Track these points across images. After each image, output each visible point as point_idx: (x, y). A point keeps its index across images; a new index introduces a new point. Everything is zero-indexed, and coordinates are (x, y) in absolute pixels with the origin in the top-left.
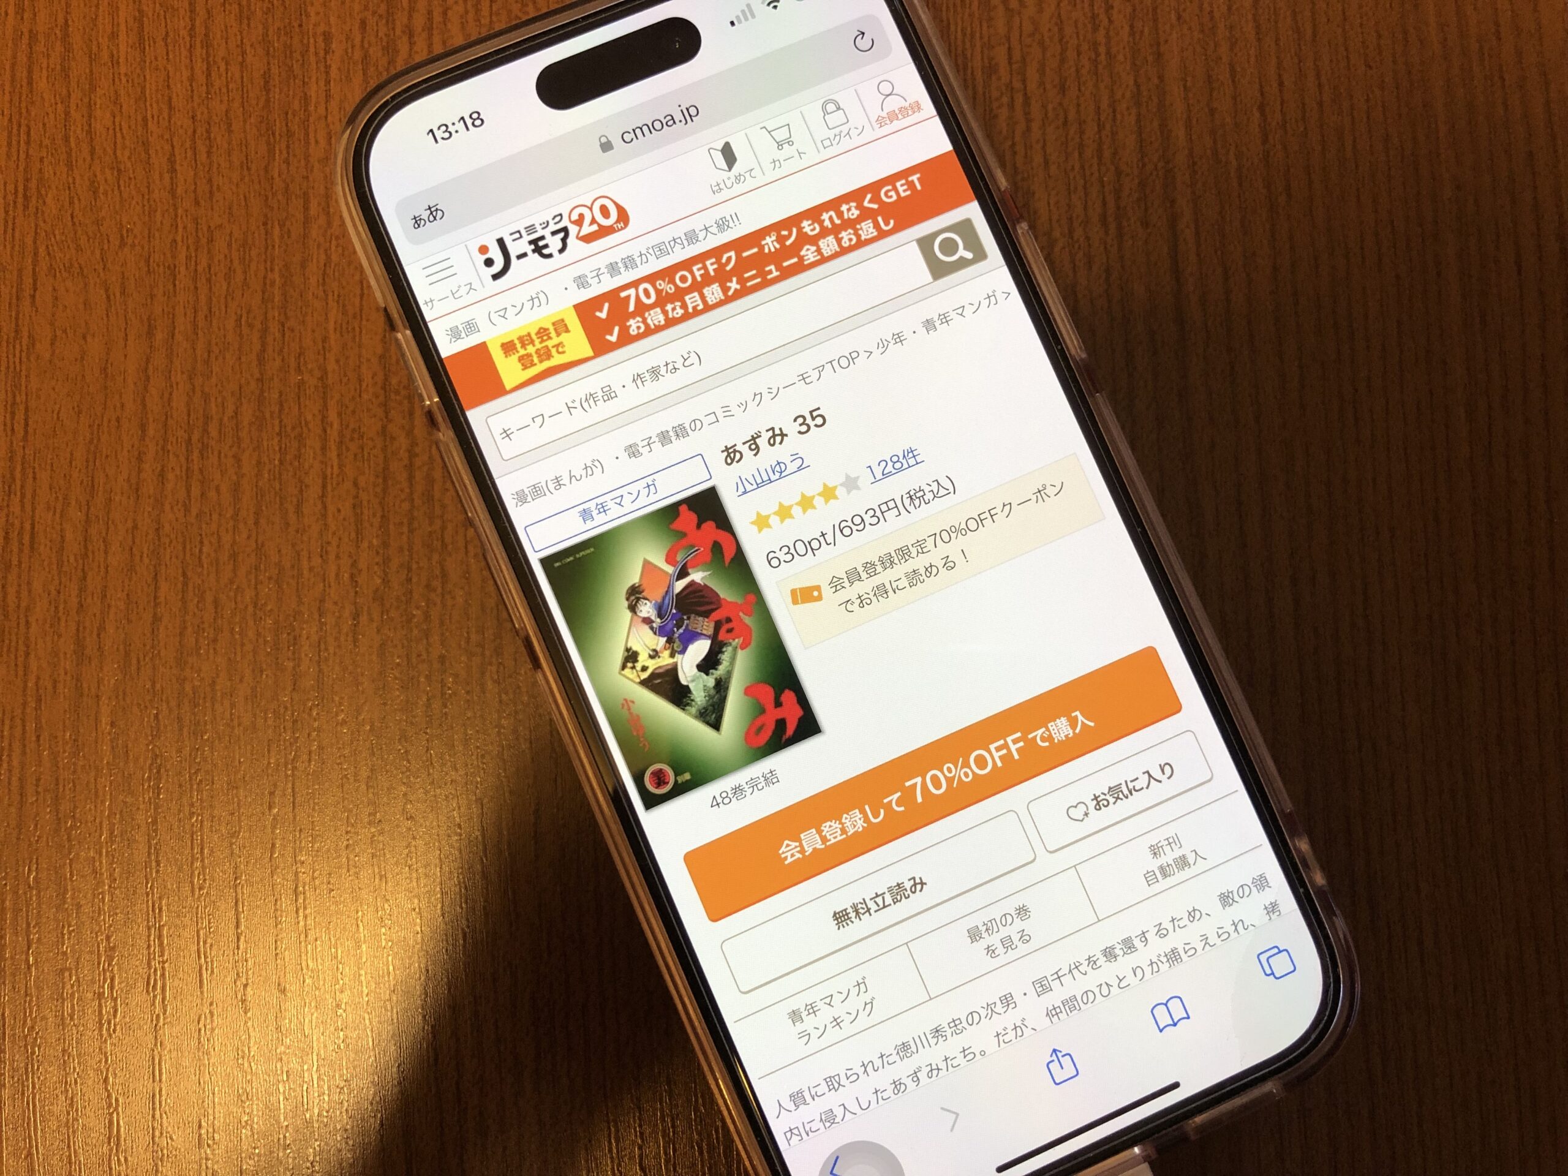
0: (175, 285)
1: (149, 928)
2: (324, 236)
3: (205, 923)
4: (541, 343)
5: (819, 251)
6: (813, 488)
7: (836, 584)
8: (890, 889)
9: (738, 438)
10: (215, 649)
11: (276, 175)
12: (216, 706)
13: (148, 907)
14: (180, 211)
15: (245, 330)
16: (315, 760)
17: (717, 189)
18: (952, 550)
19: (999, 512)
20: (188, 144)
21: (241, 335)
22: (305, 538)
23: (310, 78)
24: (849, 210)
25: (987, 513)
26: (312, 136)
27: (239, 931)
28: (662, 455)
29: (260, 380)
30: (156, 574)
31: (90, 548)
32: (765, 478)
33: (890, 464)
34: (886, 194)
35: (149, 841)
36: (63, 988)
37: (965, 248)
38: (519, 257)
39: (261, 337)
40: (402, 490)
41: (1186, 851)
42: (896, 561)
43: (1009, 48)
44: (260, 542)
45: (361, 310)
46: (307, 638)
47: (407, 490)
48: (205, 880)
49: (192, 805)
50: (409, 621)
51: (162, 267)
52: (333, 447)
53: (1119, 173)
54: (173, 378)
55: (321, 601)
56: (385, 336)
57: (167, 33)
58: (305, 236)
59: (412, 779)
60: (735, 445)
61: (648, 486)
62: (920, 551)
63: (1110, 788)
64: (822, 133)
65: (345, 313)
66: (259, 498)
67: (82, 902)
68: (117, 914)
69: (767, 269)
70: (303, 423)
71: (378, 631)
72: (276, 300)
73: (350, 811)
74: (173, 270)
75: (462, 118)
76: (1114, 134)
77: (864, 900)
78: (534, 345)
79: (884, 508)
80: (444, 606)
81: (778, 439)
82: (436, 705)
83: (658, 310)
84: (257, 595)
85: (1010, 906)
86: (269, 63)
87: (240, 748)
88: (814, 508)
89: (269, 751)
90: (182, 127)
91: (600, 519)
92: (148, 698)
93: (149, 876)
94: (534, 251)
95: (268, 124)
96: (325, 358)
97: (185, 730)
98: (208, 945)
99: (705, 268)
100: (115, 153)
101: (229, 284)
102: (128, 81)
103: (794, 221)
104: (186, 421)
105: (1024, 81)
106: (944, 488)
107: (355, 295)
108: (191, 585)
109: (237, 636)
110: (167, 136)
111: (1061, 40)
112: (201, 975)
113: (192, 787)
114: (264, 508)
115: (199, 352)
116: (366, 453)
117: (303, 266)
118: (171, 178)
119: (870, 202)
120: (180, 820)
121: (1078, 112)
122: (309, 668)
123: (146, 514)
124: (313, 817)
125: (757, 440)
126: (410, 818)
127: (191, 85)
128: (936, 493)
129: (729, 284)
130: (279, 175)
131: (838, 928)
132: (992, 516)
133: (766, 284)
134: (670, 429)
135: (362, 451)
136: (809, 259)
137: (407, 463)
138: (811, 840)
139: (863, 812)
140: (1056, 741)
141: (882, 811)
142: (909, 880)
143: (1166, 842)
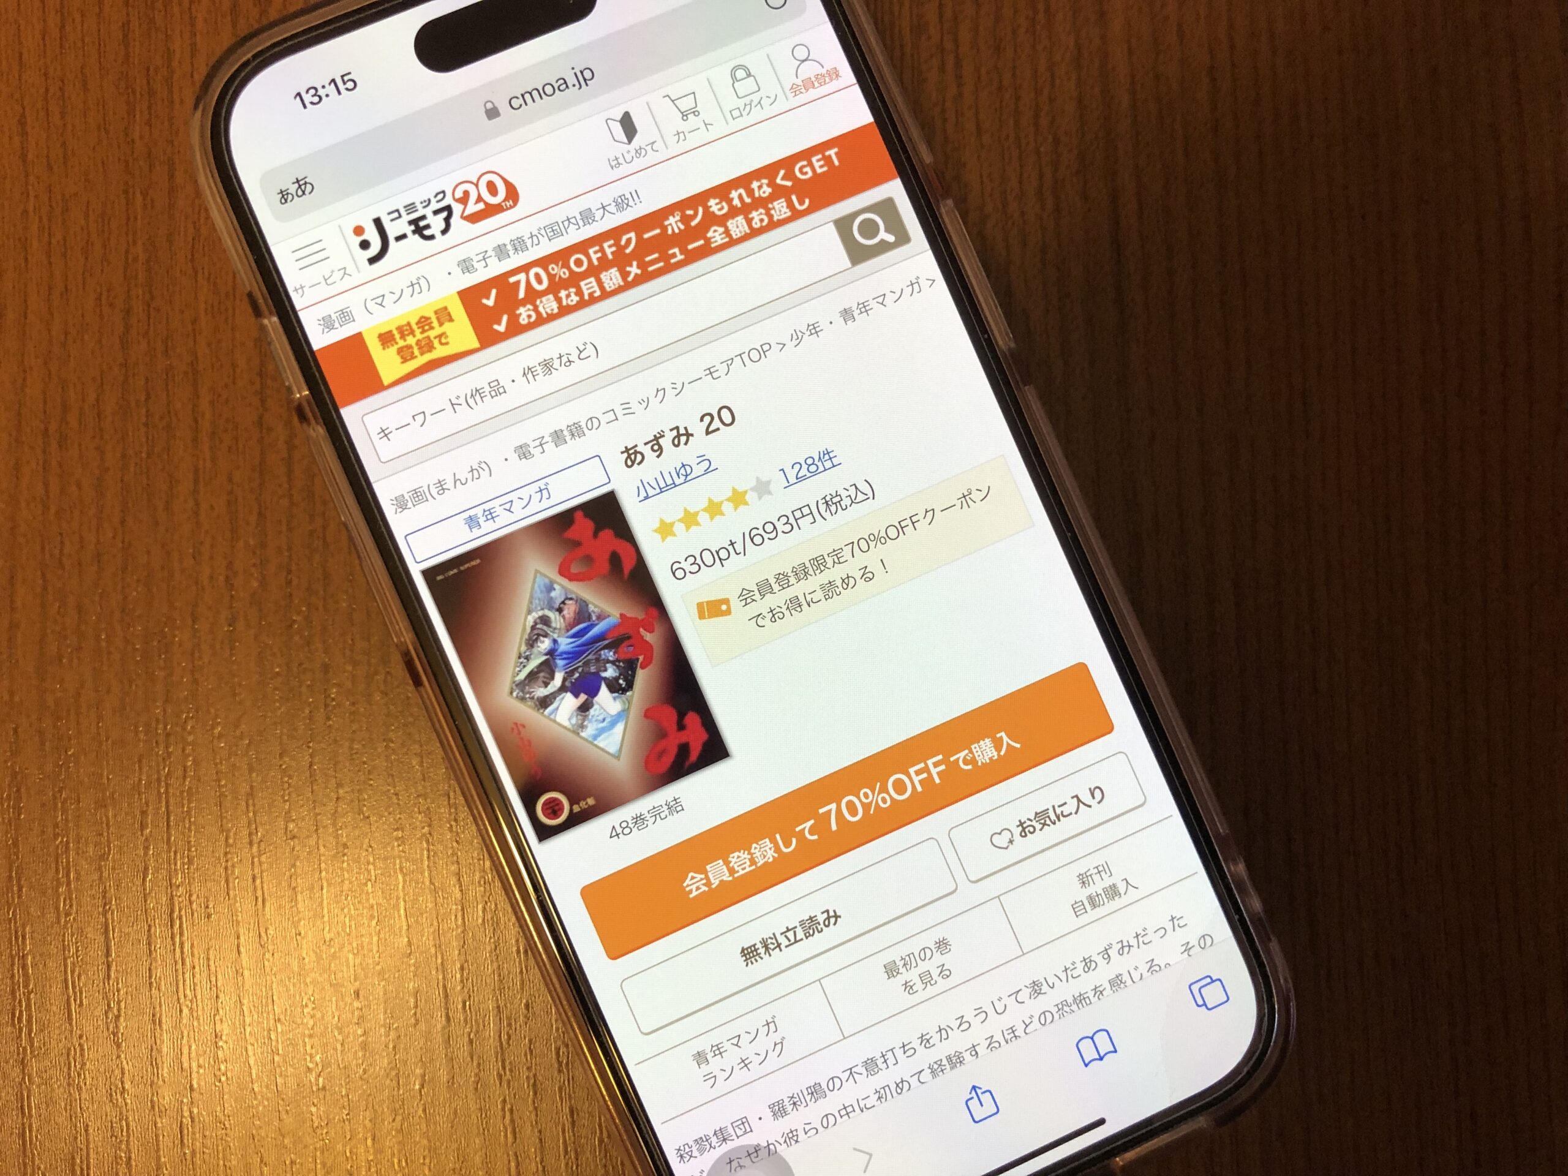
0: (26, 259)
1: (12, 957)
3: (73, 950)
4: (422, 333)
5: (727, 232)
6: (721, 494)
7: (746, 597)
8: (802, 923)
9: (639, 438)
10: (79, 658)
11: (137, 139)
12: (81, 720)
13: (10, 934)
14: (31, 178)
15: (106, 310)
16: (191, 776)
17: (615, 164)
18: (871, 559)
19: (921, 519)
20: (40, 104)
21: (101, 316)
22: (177, 538)
23: (173, 31)
24: (760, 187)
25: (909, 520)
26: (176, 97)
27: (110, 959)
28: (554, 457)
29: (125, 365)
32: (669, 481)
33: (805, 467)
34: (801, 170)
37: (887, 230)
38: (398, 239)
39: (123, 318)
40: (280, 486)
41: (1117, 880)
42: (811, 572)
44: (126, 542)
45: (234, 289)
46: (180, 645)
47: (286, 486)
49: (56, 826)
50: (291, 626)
51: (12, 240)
52: (206, 439)
53: (1056, 141)
54: (26, 363)
55: (194, 606)
58: (170, 206)
60: (636, 446)
61: (541, 491)
62: (836, 561)
63: (1037, 815)
64: (730, 102)
66: (125, 493)
69: (671, 252)
70: (172, 412)
71: (256, 637)
72: (140, 277)
74: (24, 245)
75: (333, 81)
76: (1052, 100)
77: (774, 934)
78: (414, 336)
79: (798, 514)
80: (327, 610)
81: (683, 439)
82: (320, 715)
83: (551, 297)
84: (125, 598)
85: (929, 940)
86: (128, 14)
87: (108, 764)
88: (722, 514)
89: (140, 769)
90: (33, 85)
91: (487, 526)
93: (10, 902)
94: (414, 232)
95: (127, 81)
96: (195, 341)
97: (47, 746)
98: (76, 973)
99: (602, 250)
101: (86, 258)
103: (700, 199)
104: (42, 410)
105: (956, 41)
106: (862, 493)
108: (51, 588)
109: (104, 644)
110: (17, 96)
112: (69, 1006)
113: (56, 805)
114: (130, 505)
115: (54, 334)
116: (241, 446)
117: (169, 239)
118: (22, 143)
119: (783, 179)
120: (43, 842)
121: (1014, 76)
122: (182, 677)
125: (661, 441)
126: (293, 838)
127: (43, 39)
128: (853, 498)
129: (628, 269)
130: (141, 138)
131: (747, 965)
132: (913, 523)
133: (669, 268)
134: (564, 428)
135: (237, 443)
136: (716, 242)
137: (286, 455)
138: (717, 872)
139: (773, 841)
140: (979, 764)
141: (794, 840)
142: (822, 913)
143: (1096, 871)
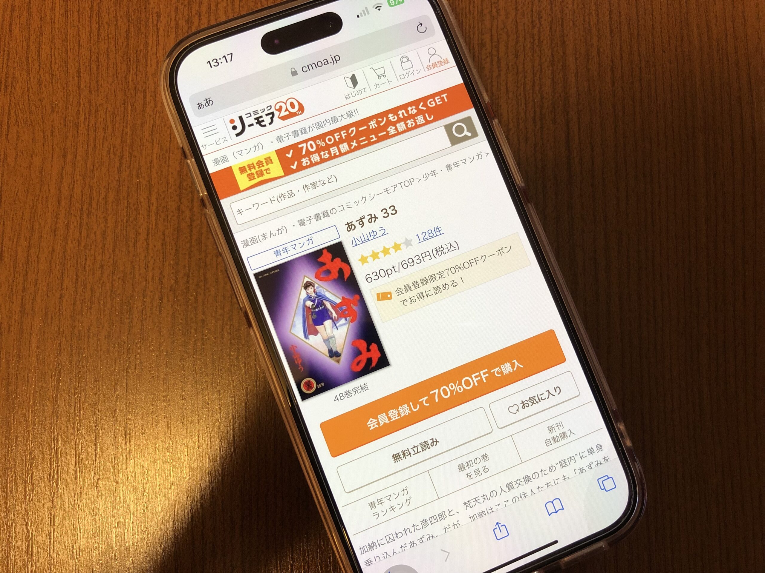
0: (78, 132)
1: (51, 449)
2: (153, 110)
3: (80, 447)
4: (258, 168)
5: (396, 129)
6: (389, 245)
7: (399, 292)
8: (421, 444)
9: (354, 218)
10: (90, 312)
11: (130, 81)
12: (90, 341)
13: (51, 439)
14: (82, 96)
15: (112, 156)
16: (138, 369)
17: (348, 97)
18: (456, 277)
19: (480, 260)
20: (87, 64)
21: (110, 158)
22: (138, 259)
23: (149, 34)
24: (412, 110)
25: (474, 260)
26: (149, 63)
27: (97, 452)
28: (316, 225)
29: (119, 181)
30: (63, 274)
31: (30, 260)
32: (366, 238)
33: (427, 234)
34: (430, 103)
35: (53, 406)
36: (7, 478)
37: (468, 131)
38: (249, 126)
39: (120, 160)
40: (186, 238)
41: (566, 430)
42: (429, 281)
43: (491, 35)
44: (115, 260)
45: (170, 148)
46: (137, 309)
47: (189, 238)
48: (80, 426)
49: (76, 389)
50: (188, 302)
51: (72, 123)
52: (153, 215)
53: (542, 98)
54: (75, 178)
55: (144, 291)
56: (181, 162)
57: (79, 8)
58: (143, 111)
59: (186, 380)
60: (352, 222)
61: (309, 240)
62: (441, 277)
63: (530, 398)
64: (400, 72)
65: (162, 149)
66: (116, 238)
67: (19, 435)
68: (35, 441)
69: (371, 137)
70: (139, 202)
71: (172, 306)
72: (128, 142)
73: (155, 394)
74: (77, 126)
75: (225, 56)
76: (541, 79)
77: (408, 449)
78: (255, 169)
79: (424, 255)
80: (205, 294)
81: (373, 220)
82: (199, 344)
83: (317, 154)
84: (112, 286)
85: (479, 454)
86: (129, 26)
87: (101, 361)
88: (390, 254)
89: (115, 364)
90: (84, 55)
91: (284, 255)
92: (56, 335)
93: (52, 423)
94: (257, 123)
95: (127, 55)
96: (151, 170)
97: (74, 352)
98: (81, 459)
99: (340, 135)
100: (51, 65)
101: (105, 133)
102: (59, 32)
103: (385, 114)
104: (81, 200)
105: (498, 51)
106: (453, 247)
107: (167, 141)
108: (80, 280)
109: (102, 306)
110: (77, 59)
111: (516, 33)
112: (76, 473)
113: (76, 379)
114: (118, 244)
115: (88, 165)
116: (169, 219)
117: (142, 126)
118: (78, 80)
119: (422, 106)
120: (69, 396)
121: (524, 68)
122: (137, 323)
123: (59, 244)
124: (136, 397)
125: (363, 220)
126: (184, 399)
127: (90, 35)
128: (449, 249)
129: (352, 143)
130: (132, 81)
131: (395, 462)
132: (476, 261)
133: (370, 144)
134: (320, 213)
135: (168, 218)
136: (391, 133)
137: (190, 224)
138: (383, 419)
139: (409, 406)
140: (504, 374)
141: (418, 405)
142: (430, 440)
143: (556, 425)
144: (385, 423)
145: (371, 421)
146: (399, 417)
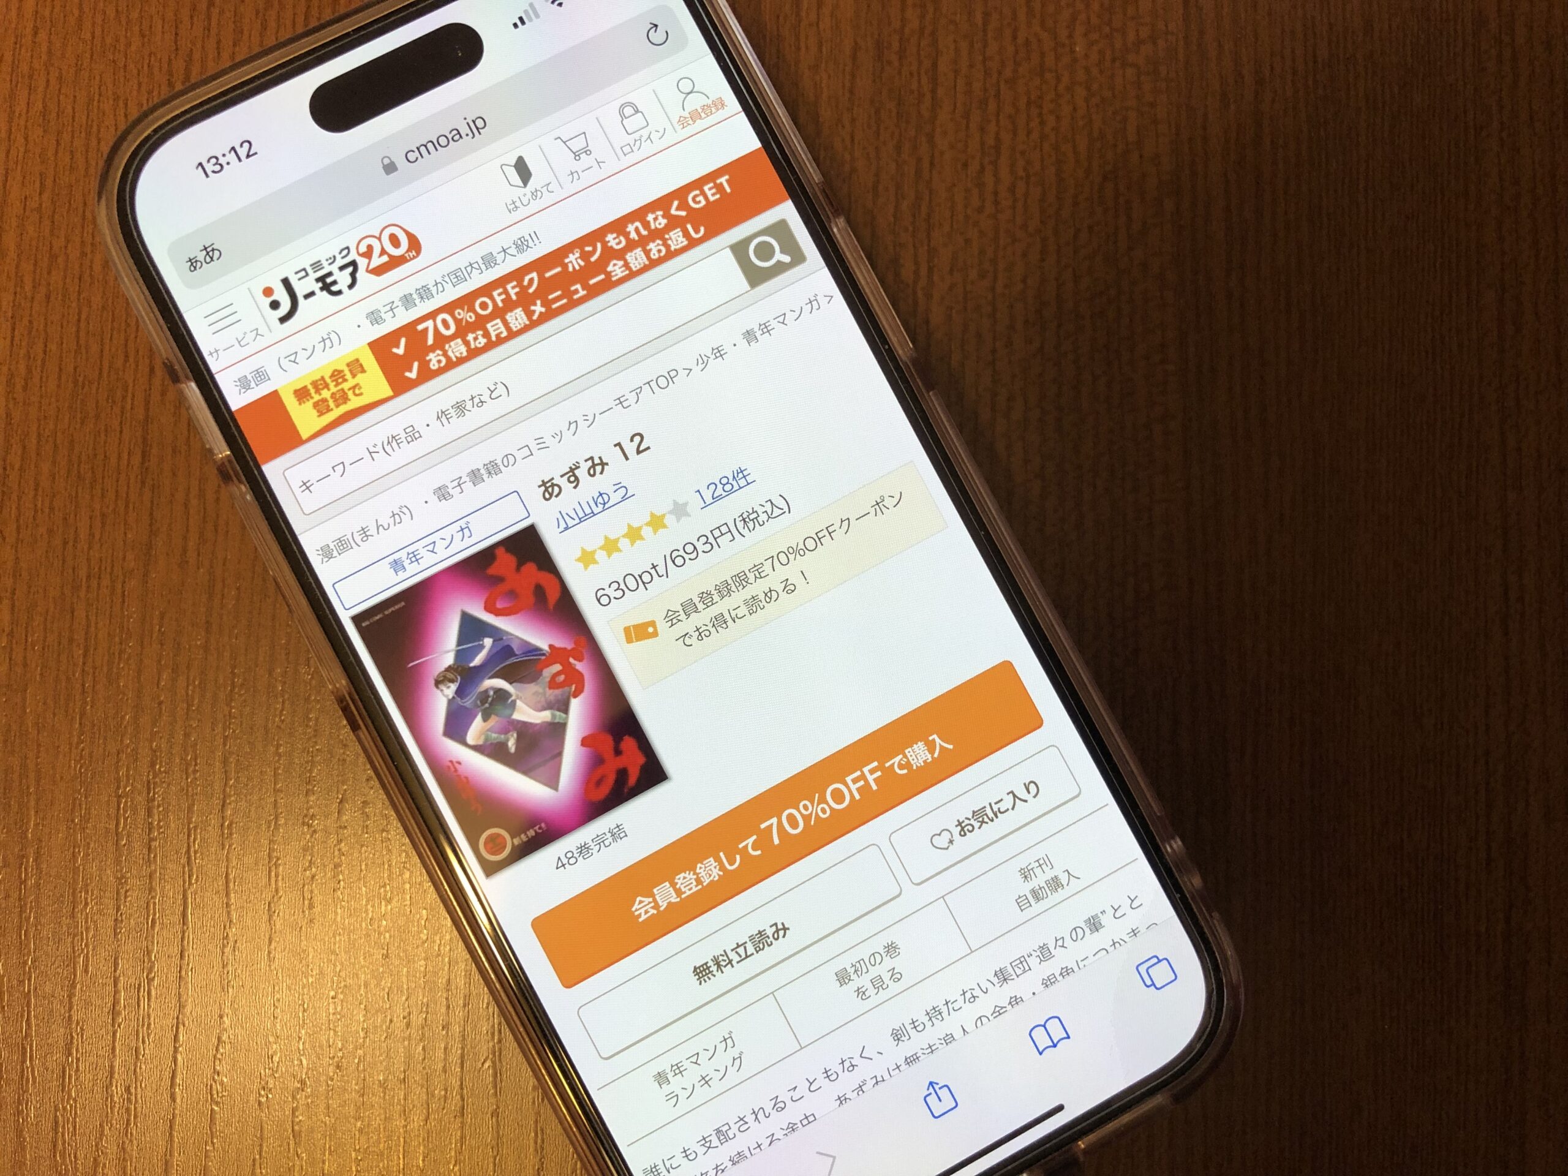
4: (336, 386)
5: (626, 265)
6: (639, 519)
7: (672, 618)
8: (751, 938)
9: (556, 471)
17: (513, 207)
18: (791, 573)
19: (837, 529)
24: (656, 219)
25: (825, 531)
28: (474, 496)
32: (588, 511)
33: (720, 486)
34: (694, 199)
37: (782, 252)
38: (307, 296)
41: (1058, 871)
42: (734, 588)
60: (553, 479)
61: (462, 529)
62: (758, 576)
63: (974, 812)
64: (620, 138)
69: (573, 288)
75: (233, 149)
77: (725, 951)
78: (329, 389)
79: (717, 533)
81: (598, 468)
83: (459, 341)
85: (878, 944)
88: (643, 539)
91: (412, 569)
94: (322, 289)
99: (506, 292)
103: (597, 235)
106: (779, 508)
119: (677, 209)
125: (577, 472)
128: (770, 513)
129: (533, 308)
131: (700, 984)
132: (830, 534)
133: (573, 304)
134: (481, 466)
136: (616, 275)
138: (665, 895)
139: (718, 860)
140: (915, 768)
141: (738, 857)
142: (771, 926)
143: (1037, 864)
144: (669, 903)
145: (641, 902)
146: (700, 887)
